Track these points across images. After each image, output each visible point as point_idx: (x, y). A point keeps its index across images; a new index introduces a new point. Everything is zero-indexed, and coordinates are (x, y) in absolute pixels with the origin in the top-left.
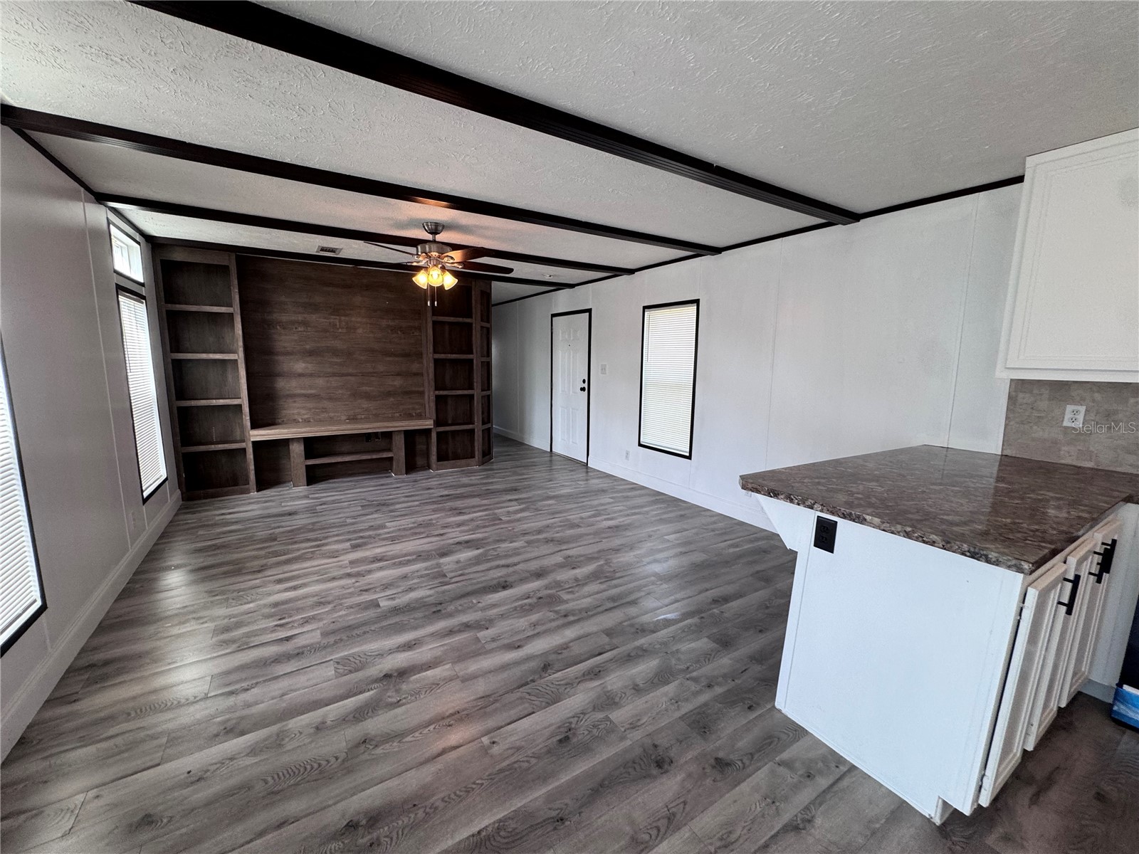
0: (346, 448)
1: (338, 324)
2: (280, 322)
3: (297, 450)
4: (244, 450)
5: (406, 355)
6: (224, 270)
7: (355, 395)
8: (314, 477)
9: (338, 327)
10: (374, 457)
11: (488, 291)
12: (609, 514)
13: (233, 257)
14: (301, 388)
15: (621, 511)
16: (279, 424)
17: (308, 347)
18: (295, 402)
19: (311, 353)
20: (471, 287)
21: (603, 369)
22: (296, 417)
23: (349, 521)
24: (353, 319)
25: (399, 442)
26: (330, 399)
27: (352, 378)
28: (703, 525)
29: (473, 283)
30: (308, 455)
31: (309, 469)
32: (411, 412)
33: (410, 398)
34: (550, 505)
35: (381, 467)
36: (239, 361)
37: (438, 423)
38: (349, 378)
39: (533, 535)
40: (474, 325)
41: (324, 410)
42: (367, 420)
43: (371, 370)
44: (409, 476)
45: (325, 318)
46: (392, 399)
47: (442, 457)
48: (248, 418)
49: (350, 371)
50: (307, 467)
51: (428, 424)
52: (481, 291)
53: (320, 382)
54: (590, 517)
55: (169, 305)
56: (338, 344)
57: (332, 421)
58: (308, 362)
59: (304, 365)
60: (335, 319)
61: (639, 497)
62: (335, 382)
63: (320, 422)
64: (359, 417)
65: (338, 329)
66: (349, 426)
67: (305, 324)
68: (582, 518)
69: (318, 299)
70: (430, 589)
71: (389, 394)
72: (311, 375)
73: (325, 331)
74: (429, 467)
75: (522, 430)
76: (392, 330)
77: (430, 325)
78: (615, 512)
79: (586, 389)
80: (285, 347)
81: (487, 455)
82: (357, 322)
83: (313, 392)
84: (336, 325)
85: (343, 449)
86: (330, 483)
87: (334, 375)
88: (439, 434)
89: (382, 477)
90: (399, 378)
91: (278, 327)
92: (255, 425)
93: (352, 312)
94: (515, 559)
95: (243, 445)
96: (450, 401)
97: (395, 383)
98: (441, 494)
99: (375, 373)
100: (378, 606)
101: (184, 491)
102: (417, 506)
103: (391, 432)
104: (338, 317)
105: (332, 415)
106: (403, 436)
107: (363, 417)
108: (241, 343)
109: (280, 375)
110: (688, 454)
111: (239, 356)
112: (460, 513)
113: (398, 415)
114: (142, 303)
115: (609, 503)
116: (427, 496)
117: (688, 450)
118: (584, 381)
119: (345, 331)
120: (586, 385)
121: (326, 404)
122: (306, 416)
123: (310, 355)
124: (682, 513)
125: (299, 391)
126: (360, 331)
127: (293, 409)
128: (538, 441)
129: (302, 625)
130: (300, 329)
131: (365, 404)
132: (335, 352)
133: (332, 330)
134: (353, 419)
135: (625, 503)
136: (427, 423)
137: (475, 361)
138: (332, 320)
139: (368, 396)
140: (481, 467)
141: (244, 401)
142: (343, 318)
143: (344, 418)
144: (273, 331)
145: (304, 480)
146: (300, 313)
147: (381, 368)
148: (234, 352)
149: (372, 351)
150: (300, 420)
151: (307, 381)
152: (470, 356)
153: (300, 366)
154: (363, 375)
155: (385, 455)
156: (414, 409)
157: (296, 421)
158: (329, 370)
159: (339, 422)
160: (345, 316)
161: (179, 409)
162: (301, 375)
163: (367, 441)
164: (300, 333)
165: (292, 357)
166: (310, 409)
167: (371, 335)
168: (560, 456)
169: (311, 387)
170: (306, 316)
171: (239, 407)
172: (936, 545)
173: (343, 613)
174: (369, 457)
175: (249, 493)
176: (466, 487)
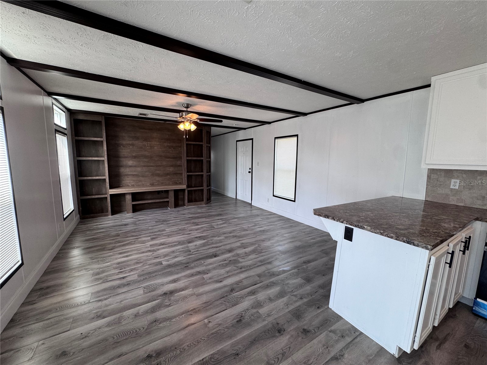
0: (149, 197)
1: (147, 145)
2: (122, 144)
3: (129, 198)
4: (106, 198)
5: (174, 158)
6: (100, 123)
7: (153, 175)
8: (136, 209)
9: (146, 146)
10: (161, 201)
11: (210, 131)
12: (260, 225)
13: (103, 117)
14: (131, 172)
15: (265, 224)
16: (121, 187)
17: (134, 155)
18: (128, 178)
19: (135, 157)
20: (202, 129)
21: (258, 164)
22: (128, 184)
23: (150, 228)
24: (153, 143)
25: (172, 195)
26: (143, 176)
27: (152, 168)
28: (300, 230)
29: (203, 128)
30: (134, 199)
31: (134, 206)
32: (177, 182)
33: (176, 176)
34: (235, 221)
35: (164, 205)
36: (105, 161)
37: (188, 186)
38: (151, 167)
39: (228, 234)
40: (203, 145)
41: (140, 181)
42: (158, 185)
43: (160, 164)
44: (176, 209)
45: (141, 143)
46: (169, 176)
47: (190, 201)
48: (108, 184)
49: (152, 164)
50: (133, 205)
51: (184, 187)
52: (207, 131)
53: (139, 169)
54: (252, 226)
55: (77, 137)
56: (146, 153)
57: (143, 186)
58: (134, 161)
59: (132, 162)
60: (145, 143)
61: (273, 218)
62: (145, 169)
63: (139, 186)
64: (155, 184)
65: (147, 147)
66: (151, 188)
67: (133, 145)
68: (248, 227)
69: (138, 134)
70: (184, 257)
71: (168, 174)
72: (135, 166)
73: (141, 148)
74: (184, 205)
75: (224, 189)
76: (169, 148)
77: (185, 145)
78: (263, 225)
79: (251, 172)
80: (124, 155)
81: (209, 200)
82: (155, 144)
83: (134, 173)
84: (146, 145)
85: (148, 197)
86: (143, 212)
87: (144, 166)
88: (188, 191)
89: (164, 209)
90: (172, 167)
91: (122, 146)
92: (111, 187)
93: (152, 140)
94: (220, 244)
95: (106, 196)
96: (193, 176)
97: (170, 170)
98: (189, 217)
99: (162, 165)
100: (162, 264)
101: (81, 215)
102: (179, 222)
103: (168, 190)
104: (147, 142)
105: (143, 183)
106: (173, 192)
107: (157, 184)
108: (106, 153)
109: (122, 166)
110: (294, 200)
111: (105, 158)
112: (197, 225)
113: (171, 183)
114: (65, 137)
115: (261, 221)
116: (183, 217)
117: (294, 198)
118: (250, 169)
119: (149, 148)
120: (251, 170)
121: (141, 178)
122: (133, 184)
123: (135, 158)
124: (291, 225)
125: (130, 173)
126: (156, 148)
127: (127, 180)
128: (231, 194)
129: (130, 272)
130: (130, 147)
131: (158, 178)
132: (145, 157)
133: (144, 148)
134: (152, 185)
135: (267, 221)
136: (184, 186)
137: (204, 160)
138: (144, 144)
139: (158, 175)
140: (206, 205)
141: (107, 177)
142: (149, 143)
143: (148, 184)
144: (119, 148)
145: (131, 211)
146: (130, 140)
147: (164, 163)
148: (103, 157)
149: (161, 156)
150: (130, 185)
151: (133, 169)
152: (202, 158)
153: (130, 163)
154: (157, 166)
155: (166, 200)
156: (178, 180)
157: (128, 186)
158: (143, 164)
159: (147, 186)
160: (150, 141)
161: (80, 181)
162: (131, 166)
163: (158, 194)
164: (131, 149)
165: (127, 159)
166: (134, 181)
167: (160, 150)
168: (240, 200)
169: (135, 171)
170: (133, 141)
171: (105, 179)
172: (393, 238)
173: (147, 267)
174: (159, 201)
175: (108, 216)
176: (199, 213)
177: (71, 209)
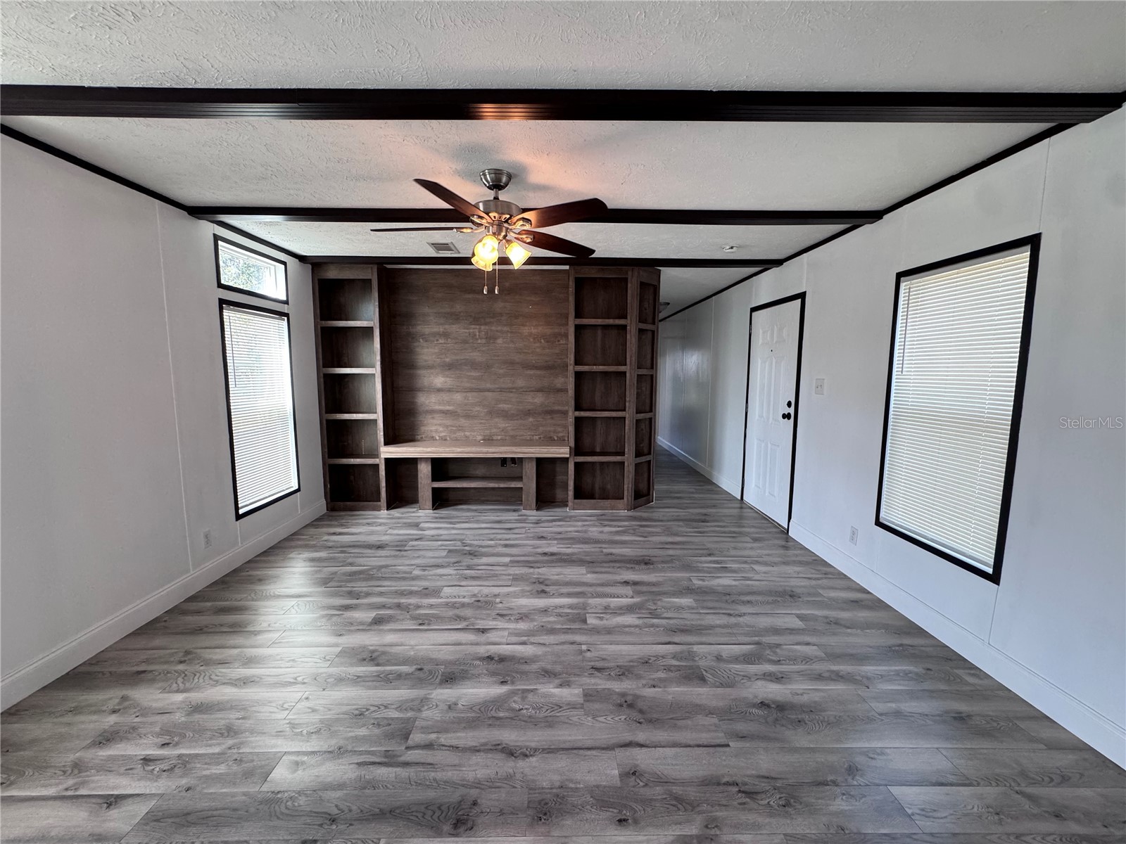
0: (480, 471)
1: (478, 334)
2: (423, 335)
3: (425, 470)
4: (377, 466)
5: (548, 367)
6: (366, 283)
7: (493, 413)
8: (441, 500)
9: (478, 337)
10: (502, 485)
11: (656, 283)
12: (778, 662)
13: (375, 267)
14: (440, 404)
16: (418, 441)
17: (447, 360)
18: (433, 418)
19: (450, 367)
20: (627, 279)
21: (819, 387)
22: (434, 434)
24: (493, 328)
25: (530, 471)
26: (467, 417)
27: (490, 394)
29: (630, 273)
30: (436, 477)
31: (436, 492)
32: (552, 434)
33: (552, 418)
34: (680, 608)
35: (511, 498)
36: (376, 375)
37: (578, 450)
38: (487, 393)
40: (628, 327)
41: (461, 428)
42: (503, 443)
43: (510, 385)
44: (539, 513)
45: (464, 329)
46: (531, 419)
47: (581, 494)
48: (382, 434)
49: (489, 386)
50: (434, 490)
51: (563, 452)
52: (641, 282)
53: (458, 397)
55: (323, 322)
56: (476, 356)
57: (467, 442)
58: (447, 377)
59: (443, 379)
60: (474, 329)
62: (472, 397)
63: (457, 442)
64: (495, 438)
65: (477, 339)
66: (485, 450)
67: (446, 335)
69: (458, 307)
71: (528, 413)
72: (450, 390)
73: (465, 342)
74: (564, 504)
75: (711, 466)
76: (534, 339)
77: (572, 330)
79: (793, 416)
80: (426, 361)
81: (642, 496)
82: (497, 331)
83: (448, 408)
84: (475, 335)
85: (477, 472)
86: (462, 509)
87: (471, 390)
88: (577, 465)
89: (508, 510)
90: (540, 394)
91: (421, 340)
92: (388, 442)
93: (492, 320)
95: (376, 461)
96: (599, 422)
97: (536, 401)
98: (546, 550)
99: (513, 388)
101: (329, 500)
102: (505, 565)
103: (521, 459)
104: (478, 327)
105: (467, 434)
106: (534, 464)
107: (499, 438)
108: (378, 357)
109: (419, 390)
110: (990, 571)
111: (376, 371)
112: (543, 591)
113: (537, 437)
114: (284, 320)
116: (529, 549)
117: (991, 561)
118: (789, 404)
119: (484, 341)
120: (792, 411)
121: (463, 422)
122: (443, 434)
123: (449, 369)
125: (437, 407)
126: (500, 341)
127: (432, 426)
128: (728, 482)
130: (441, 341)
131: (502, 424)
132: (473, 365)
133: (471, 341)
134: (489, 440)
136: (562, 450)
137: (628, 375)
138: (471, 331)
139: (505, 415)
140: (630, 513)
141: (379, 416)
142: (483, 327)
143: (479, 438)
144: (415, 344)
145: (429, 503)
146: (442, 324)
147: (520, 383)
148: (373, 366)
149: (512, 363)
150: (438, 438)
151: (445, 397)
152: (622, 368)
153: (439, 380)
154: (501, 390)
155: (514, 485)
156: (555, 432)
157: (433, 438)
158: (468, 385)
159: (476, 443)
160: (486, 324)
161: (328, 421)
162: (439, 390)
163: (502, 465)
164: (441, 345)
165: (432, 371)
166: (447, 427)
167: (511, 345)
168: (751, 508)
169: (449, 403)
170: (447, 326)
171: (375, 421)
174: (496, 485)
175: (380, 511)
176: (585, 543)
177: (292, 487)
